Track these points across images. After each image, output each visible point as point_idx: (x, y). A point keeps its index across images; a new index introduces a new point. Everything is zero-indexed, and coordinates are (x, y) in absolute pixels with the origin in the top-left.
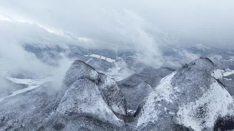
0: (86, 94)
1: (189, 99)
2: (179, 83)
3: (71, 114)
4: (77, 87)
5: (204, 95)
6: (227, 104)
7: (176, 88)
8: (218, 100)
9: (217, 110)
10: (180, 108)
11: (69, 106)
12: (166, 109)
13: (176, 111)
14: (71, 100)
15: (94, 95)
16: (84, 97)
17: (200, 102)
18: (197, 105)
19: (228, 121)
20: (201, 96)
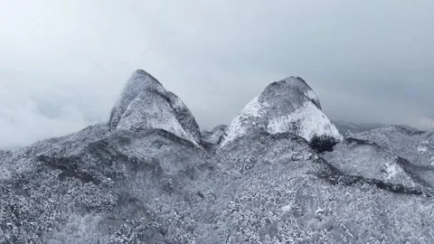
0: (155, 108)
1: (279, 113)
2: (268, 99)
3: (138, 130)
4: (143, 99)
5: (297, 111)
6: (323, 124)
7: (265, 104)
8: (313, 118)
9: (312, 128)
10: (271, 122)
11: (135, 121)
12: (254, 123)
13: (266, 124)
14: (136, 114)
15: (165, 111)
16: (154, 112)
17: (293, 117)
18: (290, 120)
19: (326, 141)
20: (294, 111)
